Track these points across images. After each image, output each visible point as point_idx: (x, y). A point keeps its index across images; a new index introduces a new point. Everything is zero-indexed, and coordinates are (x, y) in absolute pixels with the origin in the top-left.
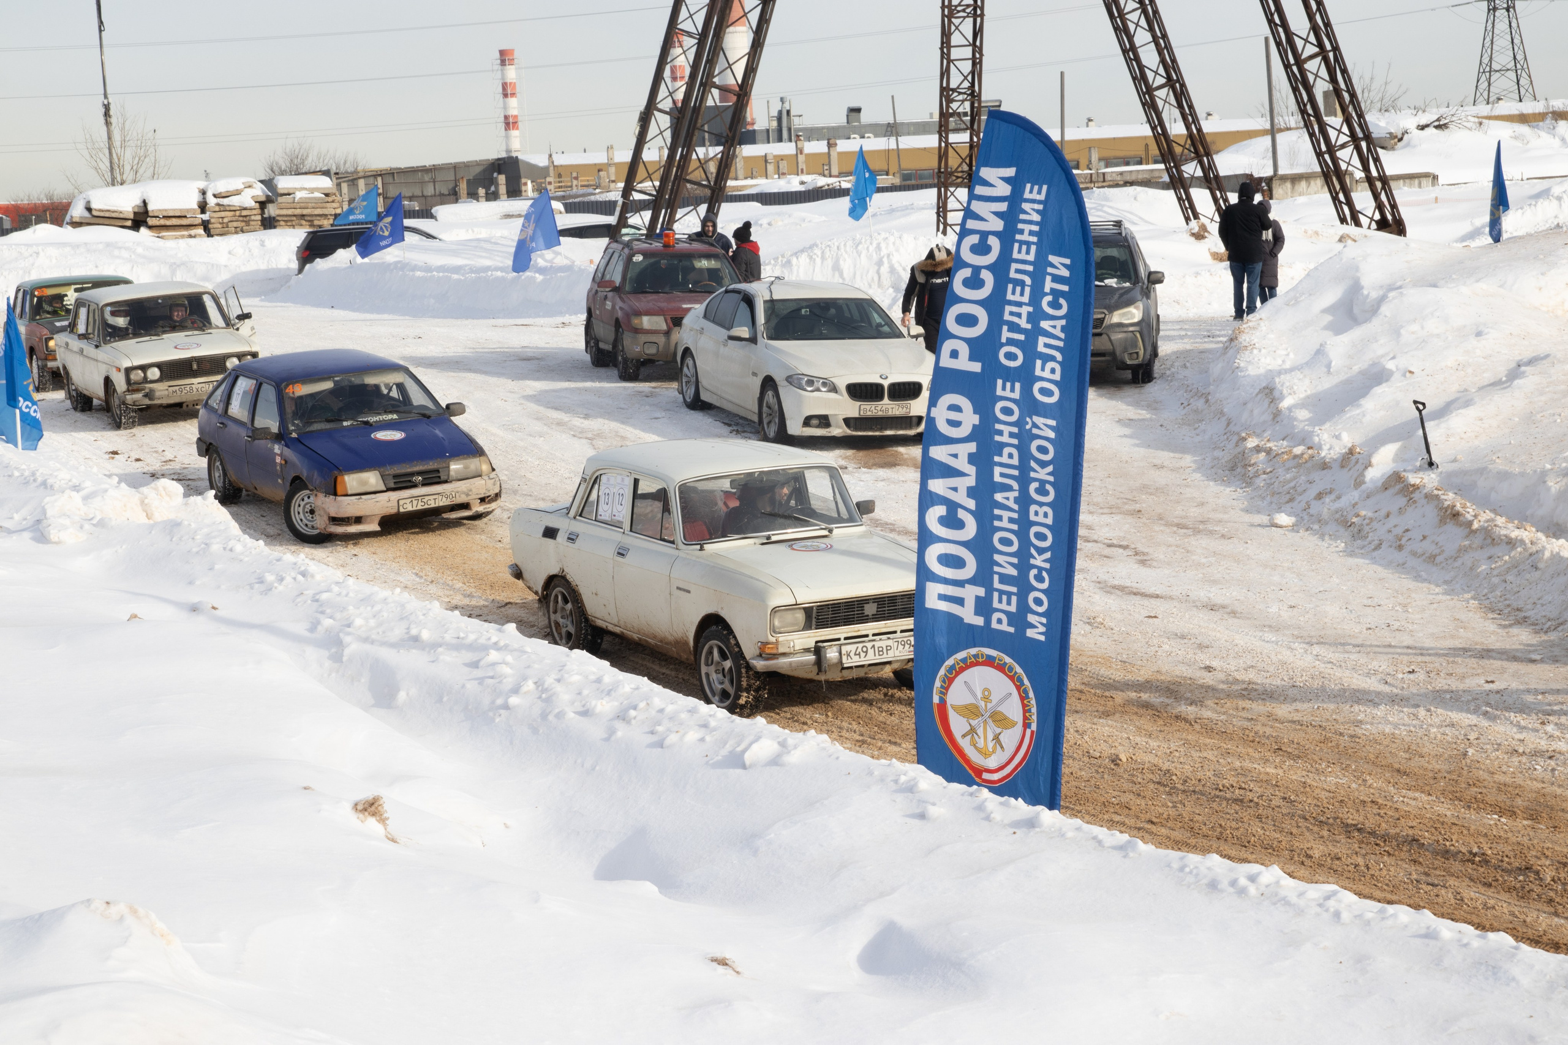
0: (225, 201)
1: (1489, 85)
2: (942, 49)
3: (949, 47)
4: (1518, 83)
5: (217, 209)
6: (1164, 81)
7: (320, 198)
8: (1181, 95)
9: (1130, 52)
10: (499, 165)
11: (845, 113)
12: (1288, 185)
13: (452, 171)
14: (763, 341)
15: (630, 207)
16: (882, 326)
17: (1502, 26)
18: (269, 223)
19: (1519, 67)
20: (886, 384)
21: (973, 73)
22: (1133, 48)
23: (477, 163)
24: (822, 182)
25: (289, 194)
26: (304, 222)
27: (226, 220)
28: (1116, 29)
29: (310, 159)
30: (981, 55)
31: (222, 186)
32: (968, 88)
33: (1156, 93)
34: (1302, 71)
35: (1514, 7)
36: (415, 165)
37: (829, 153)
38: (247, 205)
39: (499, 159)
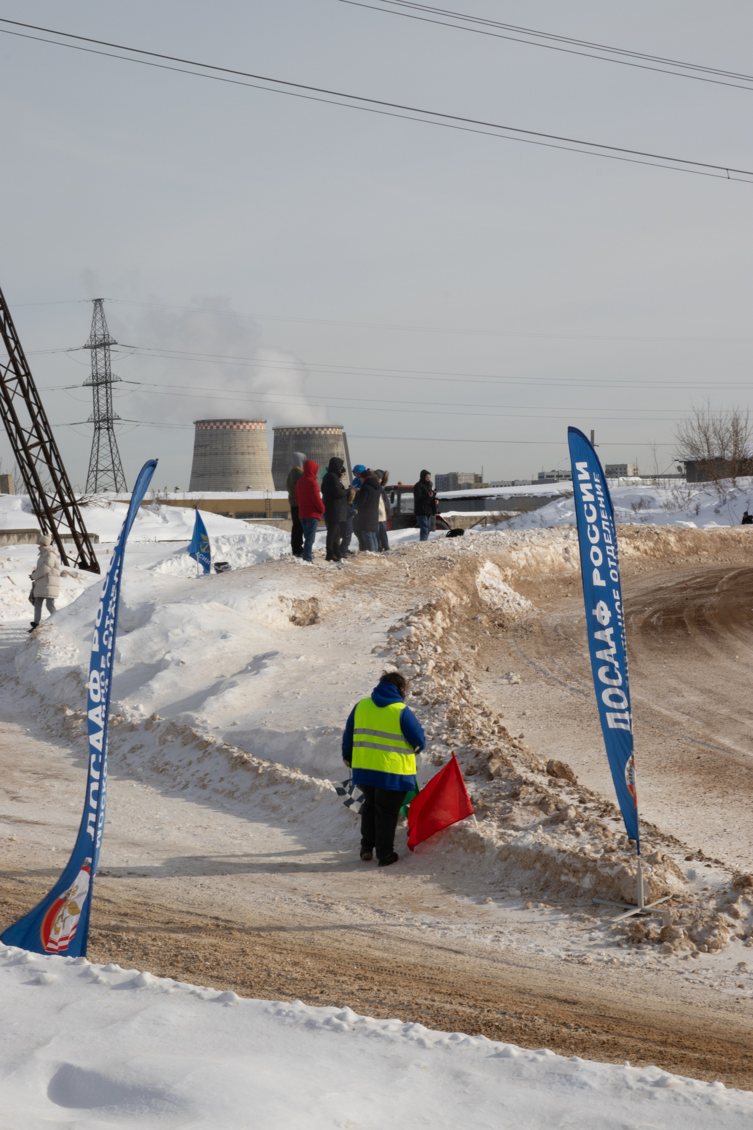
1: (96, 480)
4: (115, 480)
17: (104, 440)
19: (116, 468)
34: (28, 455)
35: (112, 428)
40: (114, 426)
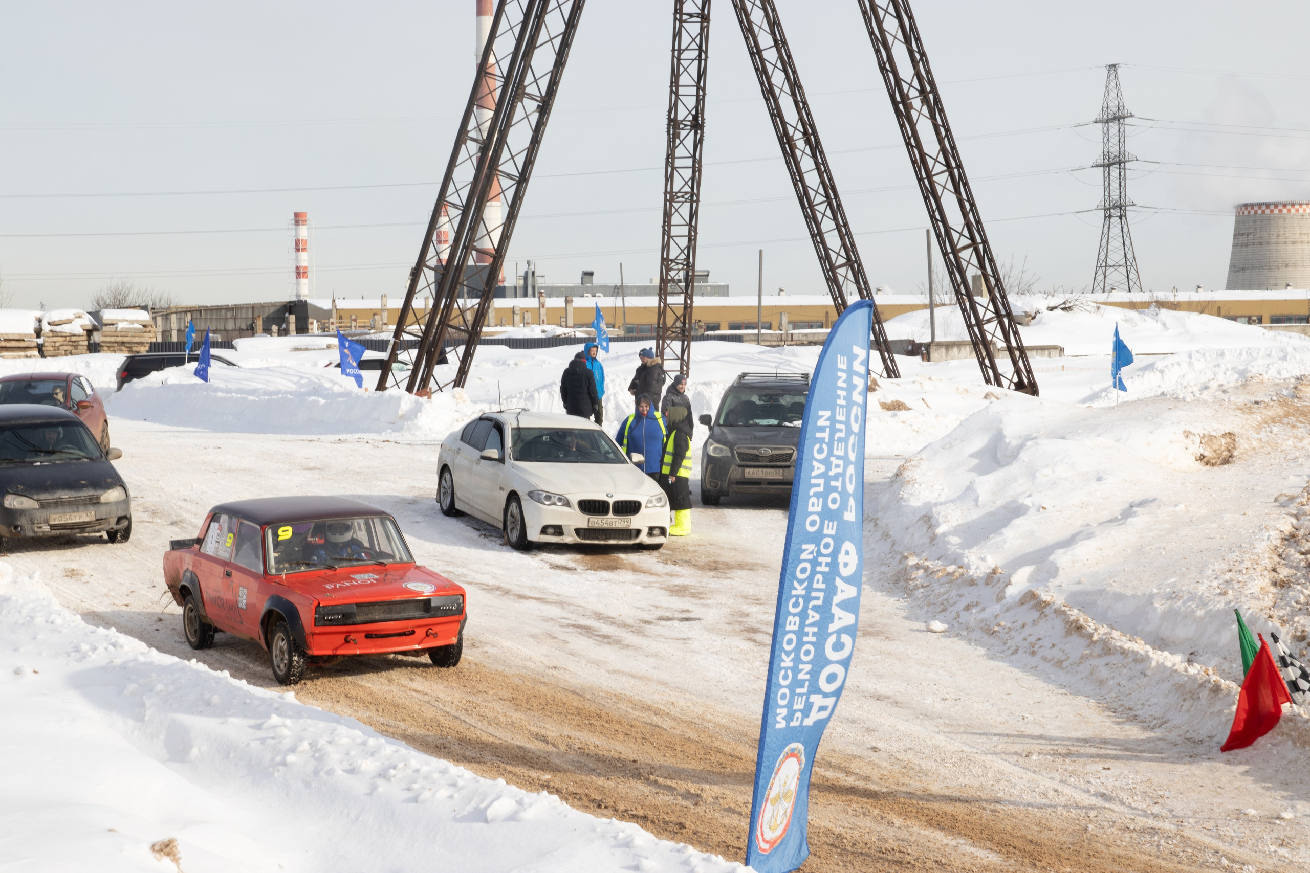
0: (58, 329)
1: (1105, 277)
2: (663, 227)
3: (670, 226)
4: (1128, 277)
5: (51, 334)
6: (844, 261)
7: (138, 329)
8: (858, 273)
9: (817, 236)
10: (290, 307)
11: (580, 275)
12: (943, 350)
13: (250, 311)
14: (510, 461)
15: (401, 345)
16: (609, 453)
17: (1115, 230)
18: (94, 348)
19: (1129, 264)
20: (611, 501)
21: (688, 247)
22: (820, 233)
23: (272, 305)
24: (560, 331)
25: (112, 325)
26: (124, 348)
27: (57, 344)
28: (806, 217)
29: (131, 296)
30: (696, 233)
31: (55, 316)
32: (684, 260)
33: (837, 271)
34: (957, 259)
35: (1125, 216)
36: (219, 304)
37: (566, 308)
38: (76, 332)
39: (290, 302)
40: (1128, 213)
